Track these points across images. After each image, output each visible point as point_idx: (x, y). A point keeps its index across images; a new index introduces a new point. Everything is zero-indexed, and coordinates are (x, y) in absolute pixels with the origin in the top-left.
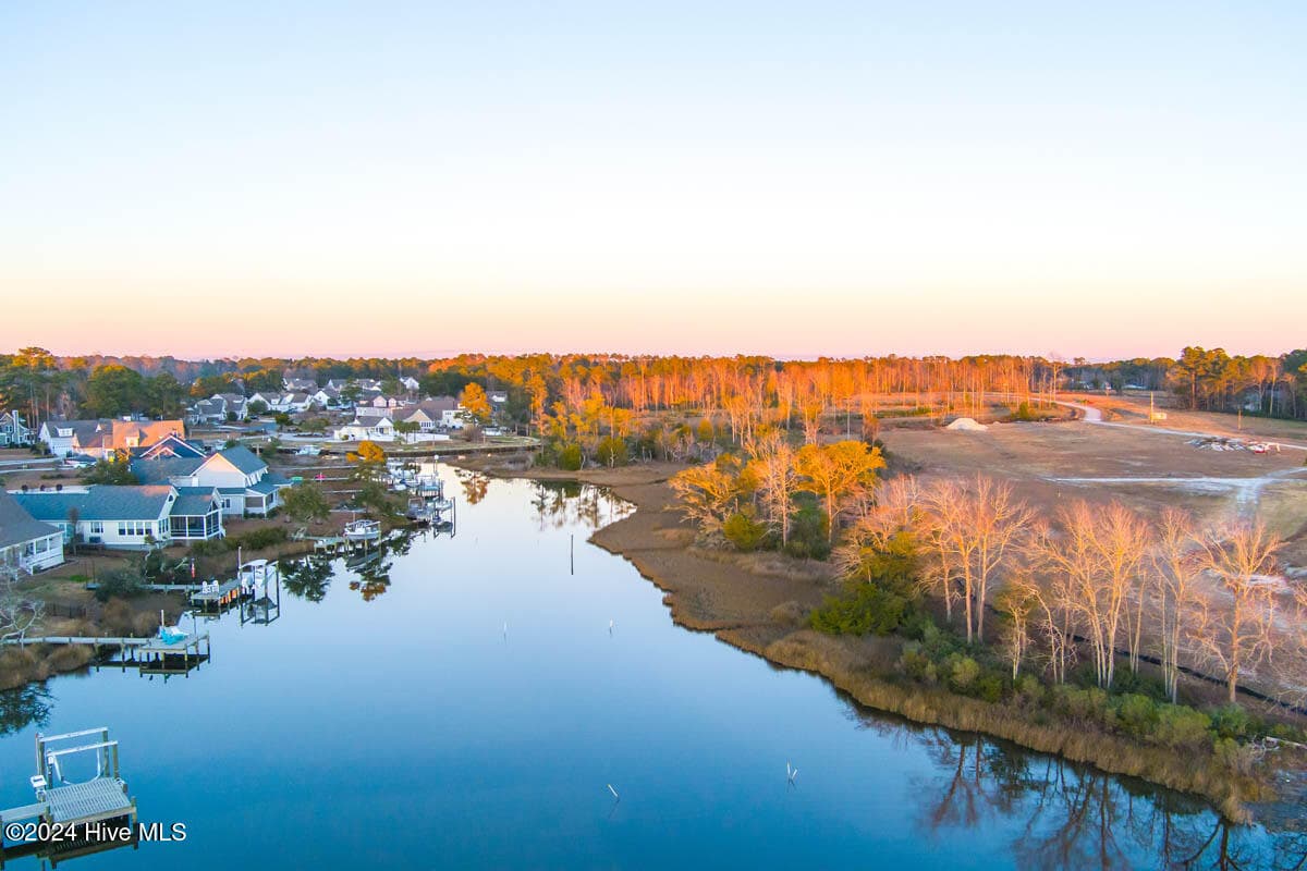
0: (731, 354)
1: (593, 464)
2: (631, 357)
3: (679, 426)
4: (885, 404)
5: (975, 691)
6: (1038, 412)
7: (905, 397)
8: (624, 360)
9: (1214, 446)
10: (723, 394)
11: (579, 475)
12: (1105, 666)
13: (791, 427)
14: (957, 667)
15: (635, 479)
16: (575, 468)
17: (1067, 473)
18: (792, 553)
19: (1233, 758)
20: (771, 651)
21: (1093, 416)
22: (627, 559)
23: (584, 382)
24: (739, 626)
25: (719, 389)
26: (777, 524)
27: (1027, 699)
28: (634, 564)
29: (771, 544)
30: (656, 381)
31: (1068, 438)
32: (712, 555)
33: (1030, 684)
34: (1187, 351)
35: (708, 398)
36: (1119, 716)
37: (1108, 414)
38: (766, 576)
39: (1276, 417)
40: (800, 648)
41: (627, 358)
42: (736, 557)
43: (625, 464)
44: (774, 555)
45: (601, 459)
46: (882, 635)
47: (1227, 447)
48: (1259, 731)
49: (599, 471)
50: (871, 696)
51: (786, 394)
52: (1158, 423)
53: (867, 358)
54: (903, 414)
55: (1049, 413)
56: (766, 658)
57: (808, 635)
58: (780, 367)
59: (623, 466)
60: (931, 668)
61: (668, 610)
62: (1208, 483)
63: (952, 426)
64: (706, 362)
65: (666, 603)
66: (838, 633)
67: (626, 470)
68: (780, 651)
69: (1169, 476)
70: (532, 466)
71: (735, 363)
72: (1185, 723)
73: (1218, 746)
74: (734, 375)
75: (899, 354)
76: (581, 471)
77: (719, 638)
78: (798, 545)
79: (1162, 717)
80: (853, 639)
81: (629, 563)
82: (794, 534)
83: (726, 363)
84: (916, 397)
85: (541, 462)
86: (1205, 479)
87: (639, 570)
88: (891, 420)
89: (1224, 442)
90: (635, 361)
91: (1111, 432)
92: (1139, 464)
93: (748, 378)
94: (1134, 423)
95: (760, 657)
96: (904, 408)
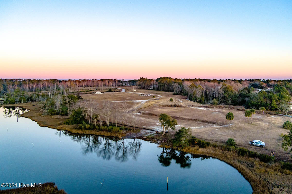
0: (49, 79)
1: (18, 103)
2: (24, 79)
3: (37, 94)
4: (83, 89)
5: (89, 129)
6: (113, 90)
7: (87, 88)
8: (22, 80)
9: (142, 95)
10: (47, 88)
11: (15, 105)
12: (108, 124)
13: (62, 94)
14: (86, 126)
15: (28, 105)
16: (14, 104)
17: (115, 100)
18: (61, 115)
19: (121, 132)
20: (58, 128)
21: (123, 91)
22: (29, 118)
23: (13, 85)
24: (52, 125)
25: (46, 87)
26: (59, 110)
27: (97, 129)
28: (31, 119)
29: (57, 114)
30: (31, 85)
31: (117, 95)
32: (46, 116)
33: (97, 127)
34: (141, 78)
35: (44, 88)
36: (108, 129)
37: (126, 90)
38: (57, 119)
39: (155, 90)
40: (62, 127)
41: (23, 80)
42: (51, 116)
43: (25, 102)
44: (58, 115)
45: (20, 101)
46: (76, 124)
47: (144, 95)
48: (126, 129)
49: (20, 104)
50: (73, 131)
51: (61, 87)
52: (135, 92)
53: (80, 80)
54: (86, 91)
55: (115, 90)
56: (57, 129)
57: (64, 125)
58: (60, 82)
59: (25, 103)
60: (83, 127)
61: (39, 125)
62: (138, 101)
63: (96, 93)
64: (43, 80)
65: (38, 124)
66: (69, 124)
67: (26, 104)
68: (59, 128)
69: (132, 100)
70: (3, 104)
71: (49, 81)
72: (116, 128)
73: (120, 131)
74: (49, 84)
75: (87, 79)
76: (15, 104)
77: (48, 127)
78: (63, 113)
79: (113, 128)
80: (72, 125)
81: (30, 119)
82: (62, 111)
83: (47, 81)
84: (89, 88)
85: (5, 103)
86: (138, 100)
87: (32, 120)
88: (84, 92)
89: (144, 94)
90: (25, 81)
91: (126, 93)
92: (128, 99)
93: (53, 84)
94: (130, 92)
95: (56, 129)
96: (87, 90)
